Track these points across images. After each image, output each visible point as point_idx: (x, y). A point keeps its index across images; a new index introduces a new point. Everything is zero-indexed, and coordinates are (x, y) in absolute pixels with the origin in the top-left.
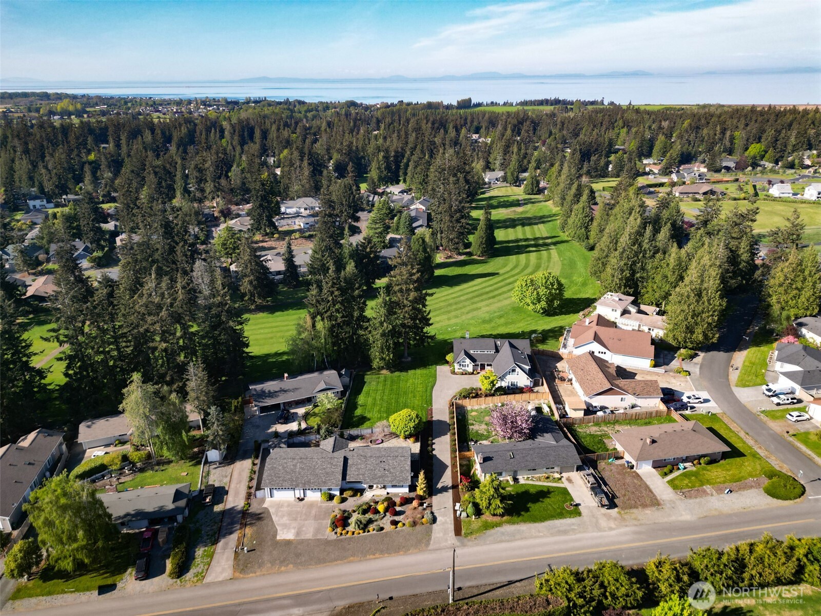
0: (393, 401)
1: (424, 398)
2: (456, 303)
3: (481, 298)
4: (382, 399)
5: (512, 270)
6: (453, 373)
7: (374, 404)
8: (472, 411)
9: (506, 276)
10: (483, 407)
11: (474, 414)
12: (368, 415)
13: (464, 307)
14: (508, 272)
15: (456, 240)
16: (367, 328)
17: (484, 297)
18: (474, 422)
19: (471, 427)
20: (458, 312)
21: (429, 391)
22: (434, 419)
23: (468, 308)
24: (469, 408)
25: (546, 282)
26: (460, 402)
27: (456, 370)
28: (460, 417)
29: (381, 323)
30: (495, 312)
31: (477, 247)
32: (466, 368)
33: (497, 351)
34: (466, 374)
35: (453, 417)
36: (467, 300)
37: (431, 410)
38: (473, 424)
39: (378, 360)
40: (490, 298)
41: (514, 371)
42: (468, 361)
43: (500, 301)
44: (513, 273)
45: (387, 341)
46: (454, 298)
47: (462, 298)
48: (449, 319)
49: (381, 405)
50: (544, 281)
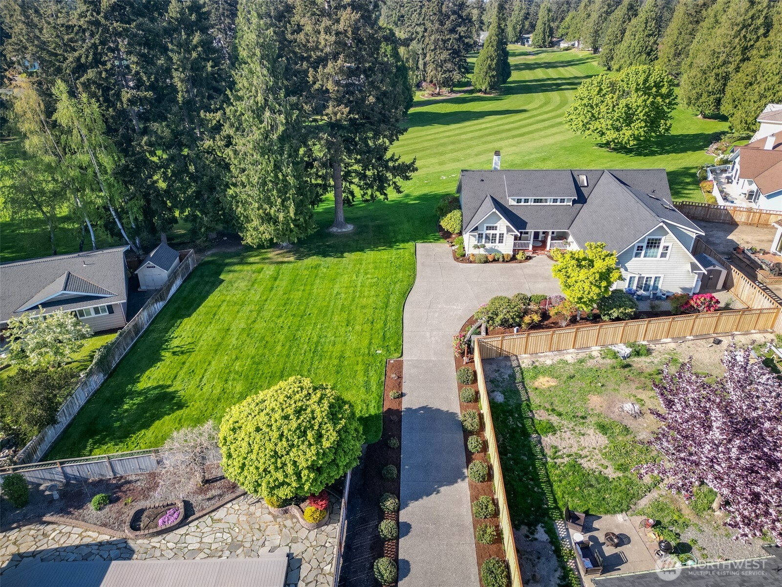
0: (281, 337)
1: (379, 325)
2: (453, 143)
3: (499, 136)
4: (248, 331)
5: (541, 107)
6: (462, 257)
7: (217, 348)
8: (538, 371)
9: (535, 112)
10: (569, 358)
11: (543, 382)
12: (181, 387)
13: (470, 147)
14: (536, 109)
15: (449, 65)
16: (218, 128)
17: (504, 135)
18: (554, 419)
19: (548, 440)
20: (459, 154)
21: (393, 304)
22: (406, 403)
23: (476, 150)
24: (525, 361)
25: (646, 81)
26: (494, 342)
27: (470, 251)
28: (500, 398)
29: (258, 113)
30: (532, 154)
31: (482, 75)
32: (498, 246)
33: (581, 199)
34: (495, 261)
35: (476, 398)
36: (472, 139)
37: (399, 366)
38: (551, 429)
39: (256, 223)
40: (514, 137)
41: (653, 243)
42: (503, 224)
43: (534, 140)
44: (545, 109)
45: (277, 167)
46: (449, 136)
47: (464, 137)
48: (441, 163)
49: (240, 349)
50: (641, 81)
